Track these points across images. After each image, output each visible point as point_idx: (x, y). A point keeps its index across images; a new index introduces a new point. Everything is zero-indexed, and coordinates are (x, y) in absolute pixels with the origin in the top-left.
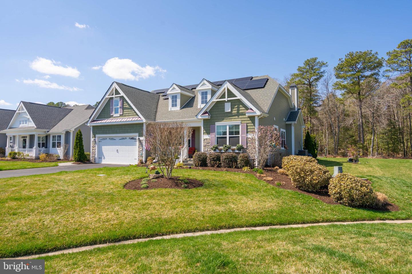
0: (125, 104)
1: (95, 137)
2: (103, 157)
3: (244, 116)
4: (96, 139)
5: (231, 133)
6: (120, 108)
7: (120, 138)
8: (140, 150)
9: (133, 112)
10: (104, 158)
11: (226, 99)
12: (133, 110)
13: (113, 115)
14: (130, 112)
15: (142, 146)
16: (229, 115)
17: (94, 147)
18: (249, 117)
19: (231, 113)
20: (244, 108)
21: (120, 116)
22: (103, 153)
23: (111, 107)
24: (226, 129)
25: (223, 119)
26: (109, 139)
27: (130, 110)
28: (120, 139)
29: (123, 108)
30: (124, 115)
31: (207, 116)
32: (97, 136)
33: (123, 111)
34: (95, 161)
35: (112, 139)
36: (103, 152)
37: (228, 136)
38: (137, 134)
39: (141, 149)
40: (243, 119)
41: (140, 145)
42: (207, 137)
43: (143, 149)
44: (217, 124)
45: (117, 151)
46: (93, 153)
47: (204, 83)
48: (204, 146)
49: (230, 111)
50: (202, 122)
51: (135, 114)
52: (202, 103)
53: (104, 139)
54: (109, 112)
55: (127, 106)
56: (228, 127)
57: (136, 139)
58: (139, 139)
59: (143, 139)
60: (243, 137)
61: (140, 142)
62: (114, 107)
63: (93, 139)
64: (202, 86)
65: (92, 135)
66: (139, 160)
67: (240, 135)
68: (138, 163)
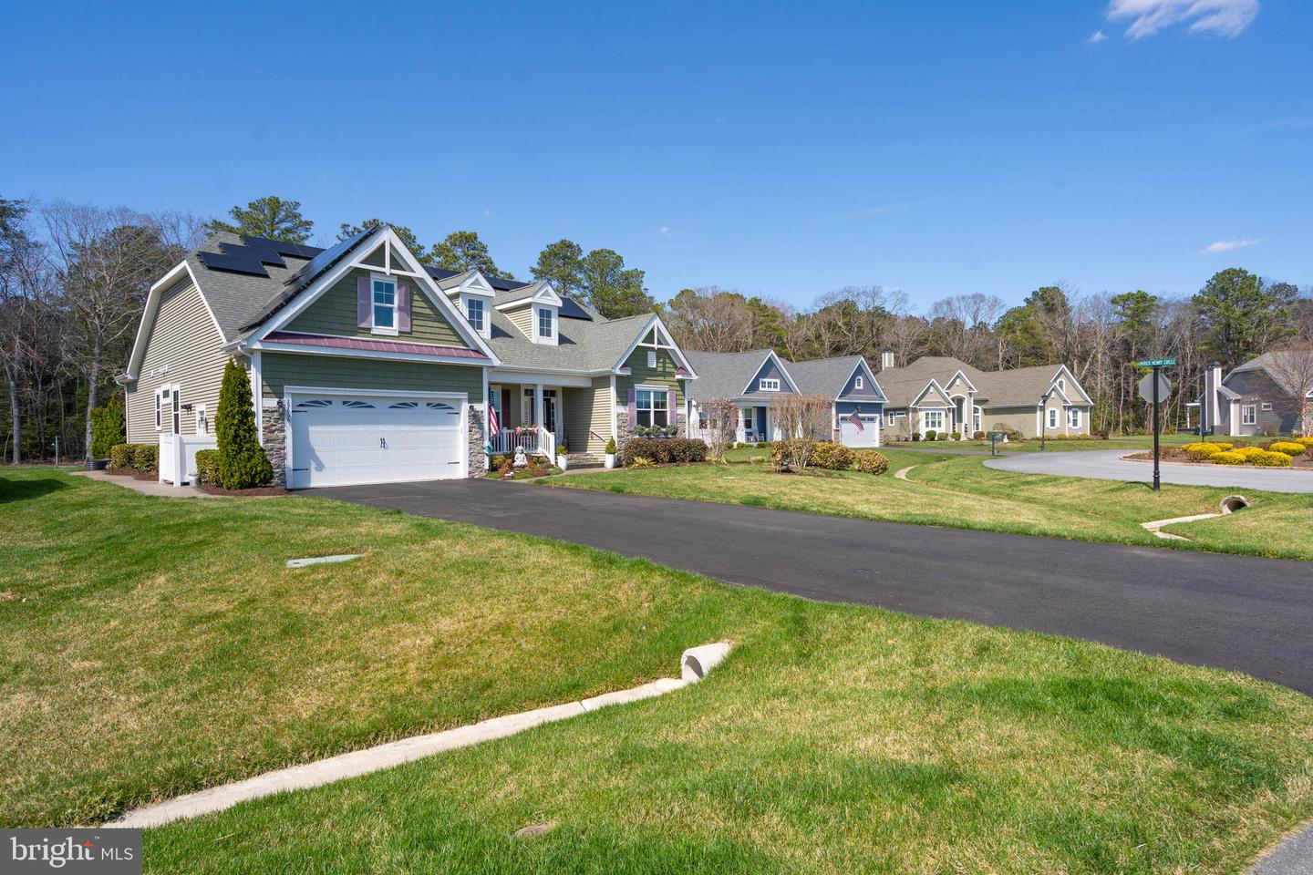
0: (415, 304)
1: (280, 395)
2: (313, 465)
3: (671, 379)
4: (287, 400)
5: (656, 406)
6: (400, 309)
7: (394, 404)
8: (475, 437)
9: (447, 332)
10: (320, 467)
11: (656, 346)
12: (445, 327)
13: (370, 329)
14: (437, 331)
15: (481, 427)
16: (653, 372)
17: (273, 432)
18: (679, 381)
19: (655, 369)
20: (671, 366)
21: (398, 337)
22: (313, 450)
23: (360, 302)
24: (650, 398)
25: (645, 380)
26: (344, 403)
27: (434, 324)
28: (392, 407)
29: (408, 309)
30: (414, 335)
31: (628, 373)
32: (287, 389)
33: (411, 321)
34: (284, 482)
35: (358, 404)
36: (316, 448)
37: (652, 410)
38: (464, 396)
39: (478, 436)
40: (672, 384)
41: (473, 424)
42: (622, 409)
43: (483, 434)
44: (638, 387)
45: (383, 441)
46: (271, 453)
47: (547, 291)
48: (619, 427)
49: (655, 366)
50: (613, 381)
51: (454, 338)
52: (542, 333)
53: (317, 403)
54: (351, 315)
55: (428, 311)
56: (652, 394)
57: (450, 408)
58: (471, 407)
59: (483, 407)
60: (672, 412)
61: (475, 418)
62: (373, 304)
63: (272, 403)
64: (542, 295)
65: (263, 386)
66: (470, 465)
67: (668, 410)
68: (470, 473)
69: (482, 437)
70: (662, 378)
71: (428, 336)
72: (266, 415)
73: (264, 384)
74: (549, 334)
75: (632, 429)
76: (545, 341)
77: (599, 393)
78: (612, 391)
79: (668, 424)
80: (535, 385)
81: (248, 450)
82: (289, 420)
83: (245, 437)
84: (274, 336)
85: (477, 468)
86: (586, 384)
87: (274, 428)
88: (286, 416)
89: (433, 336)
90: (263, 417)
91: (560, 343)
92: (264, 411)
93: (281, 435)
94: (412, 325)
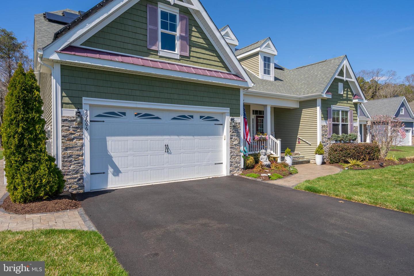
0: (193, 34)
1: (78, 105)
2: (111, 170)
3: (351, 102)
4: (85, 110)
5: (343, 120)
6: (181, 37)
7: (175, 115)
8: (234, 143)
9: (216, 59)
10: (117, 172)
11: (345, 78)
12: (215, 55)
13: (157, 51)
14: (209, 57)
15: (239, 136)
17: (72, 140)
18: (354, 103)
19: (342, 95)
20: (351, 93)
21: (179, 60)
22: (111, 157)
23: (149, 27)
24: (339, 115)
25: (337, 102)
26: (136, 114)
27: (207, 52)
28: (174, 118)
29: (187, 39)
30: (192, 59)
31: (329, 96)
32: (86, 101)
33: (190, 48)
34: (82, 187)
36: (112, 154)
37: (341, 123)
38: (227, 110)
39: (236, 142)
40: (351, 105)
41: (233, 132)
42: (324, 123)
43: (240, 141)
44: (333, 107)
45: (167, 147)
46: (69, 159)
47: (269, 44)
48: (323, 135)
49: (342, 93)
50: (319, 102)
51: (220, 64)
52: (265, 73)
53: (113, 114)
54: (141, 37)
55: (201, 41)
56: (340, 112)
57: (217, 120)
58: (232, 120)
59: (240, 120)
60: (351, 125)
61: (235, 128)
62: (160, 30)
63: (71, 113)
64: (266, 47)
65: (62, 97)
66: (231, 165)
67: (349, 123)
68: (231, 171)
69: (239, 143)
70: (346, 102)
71: (201, 61)
72: (66, 124)
73: (64, 94)
74: (269, 74)
75: (330, 136)
76: (266, 77)
77: (305, 112)
78: (318, 109)
79: (349, 133)
80: (265, 106)
81: (35, 160)
82: (87, 129)
83: (30, 146)
84: (70, 48)
85: (236, 167)
86: (296, 106)
87: (73, 136)
88: (84, 126)
89: (205, 61)
90: (63, 126)
91: (275, 80)
92: (63, 121)
93: (79, 143)
94: (190, 51)
